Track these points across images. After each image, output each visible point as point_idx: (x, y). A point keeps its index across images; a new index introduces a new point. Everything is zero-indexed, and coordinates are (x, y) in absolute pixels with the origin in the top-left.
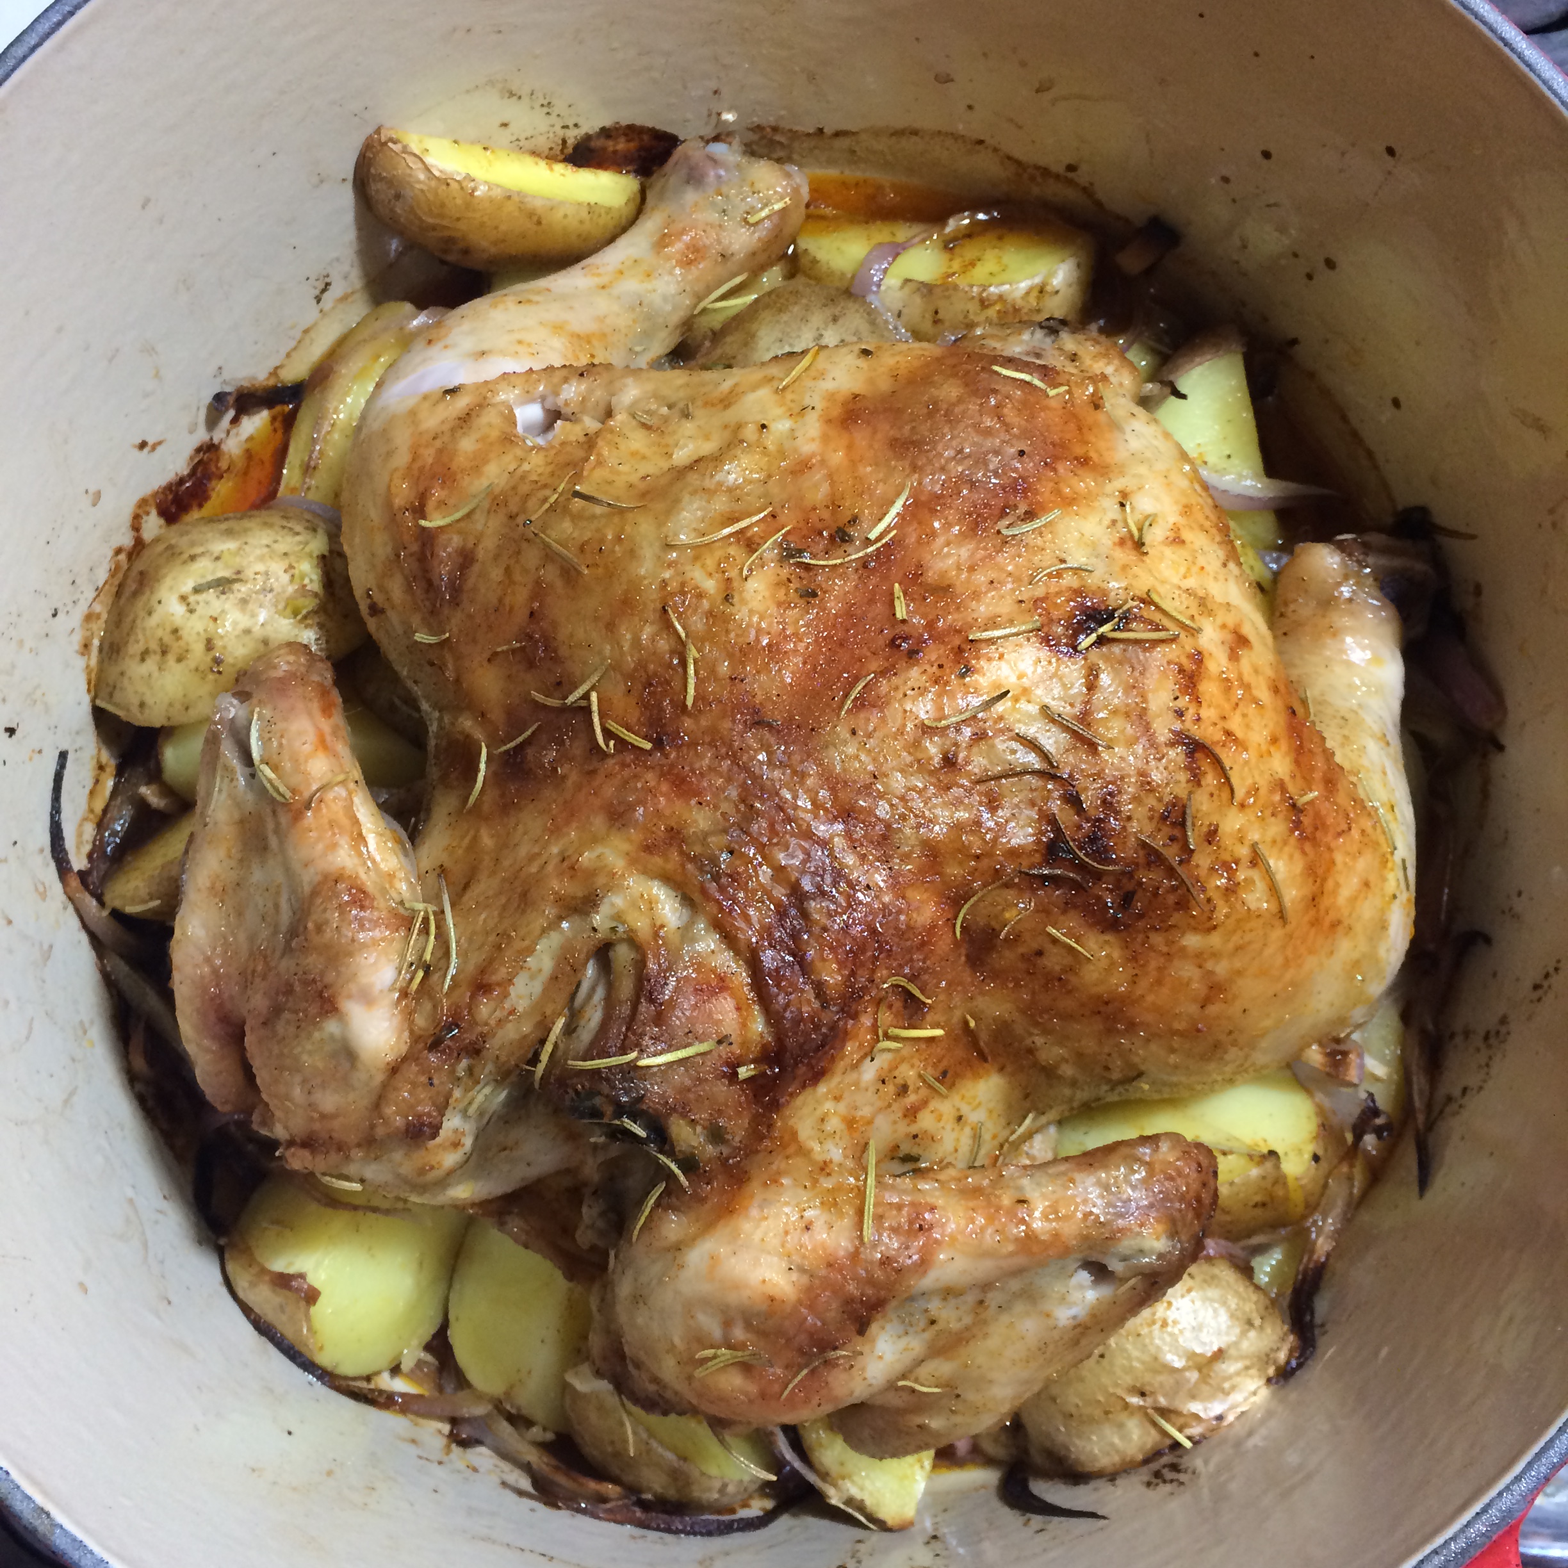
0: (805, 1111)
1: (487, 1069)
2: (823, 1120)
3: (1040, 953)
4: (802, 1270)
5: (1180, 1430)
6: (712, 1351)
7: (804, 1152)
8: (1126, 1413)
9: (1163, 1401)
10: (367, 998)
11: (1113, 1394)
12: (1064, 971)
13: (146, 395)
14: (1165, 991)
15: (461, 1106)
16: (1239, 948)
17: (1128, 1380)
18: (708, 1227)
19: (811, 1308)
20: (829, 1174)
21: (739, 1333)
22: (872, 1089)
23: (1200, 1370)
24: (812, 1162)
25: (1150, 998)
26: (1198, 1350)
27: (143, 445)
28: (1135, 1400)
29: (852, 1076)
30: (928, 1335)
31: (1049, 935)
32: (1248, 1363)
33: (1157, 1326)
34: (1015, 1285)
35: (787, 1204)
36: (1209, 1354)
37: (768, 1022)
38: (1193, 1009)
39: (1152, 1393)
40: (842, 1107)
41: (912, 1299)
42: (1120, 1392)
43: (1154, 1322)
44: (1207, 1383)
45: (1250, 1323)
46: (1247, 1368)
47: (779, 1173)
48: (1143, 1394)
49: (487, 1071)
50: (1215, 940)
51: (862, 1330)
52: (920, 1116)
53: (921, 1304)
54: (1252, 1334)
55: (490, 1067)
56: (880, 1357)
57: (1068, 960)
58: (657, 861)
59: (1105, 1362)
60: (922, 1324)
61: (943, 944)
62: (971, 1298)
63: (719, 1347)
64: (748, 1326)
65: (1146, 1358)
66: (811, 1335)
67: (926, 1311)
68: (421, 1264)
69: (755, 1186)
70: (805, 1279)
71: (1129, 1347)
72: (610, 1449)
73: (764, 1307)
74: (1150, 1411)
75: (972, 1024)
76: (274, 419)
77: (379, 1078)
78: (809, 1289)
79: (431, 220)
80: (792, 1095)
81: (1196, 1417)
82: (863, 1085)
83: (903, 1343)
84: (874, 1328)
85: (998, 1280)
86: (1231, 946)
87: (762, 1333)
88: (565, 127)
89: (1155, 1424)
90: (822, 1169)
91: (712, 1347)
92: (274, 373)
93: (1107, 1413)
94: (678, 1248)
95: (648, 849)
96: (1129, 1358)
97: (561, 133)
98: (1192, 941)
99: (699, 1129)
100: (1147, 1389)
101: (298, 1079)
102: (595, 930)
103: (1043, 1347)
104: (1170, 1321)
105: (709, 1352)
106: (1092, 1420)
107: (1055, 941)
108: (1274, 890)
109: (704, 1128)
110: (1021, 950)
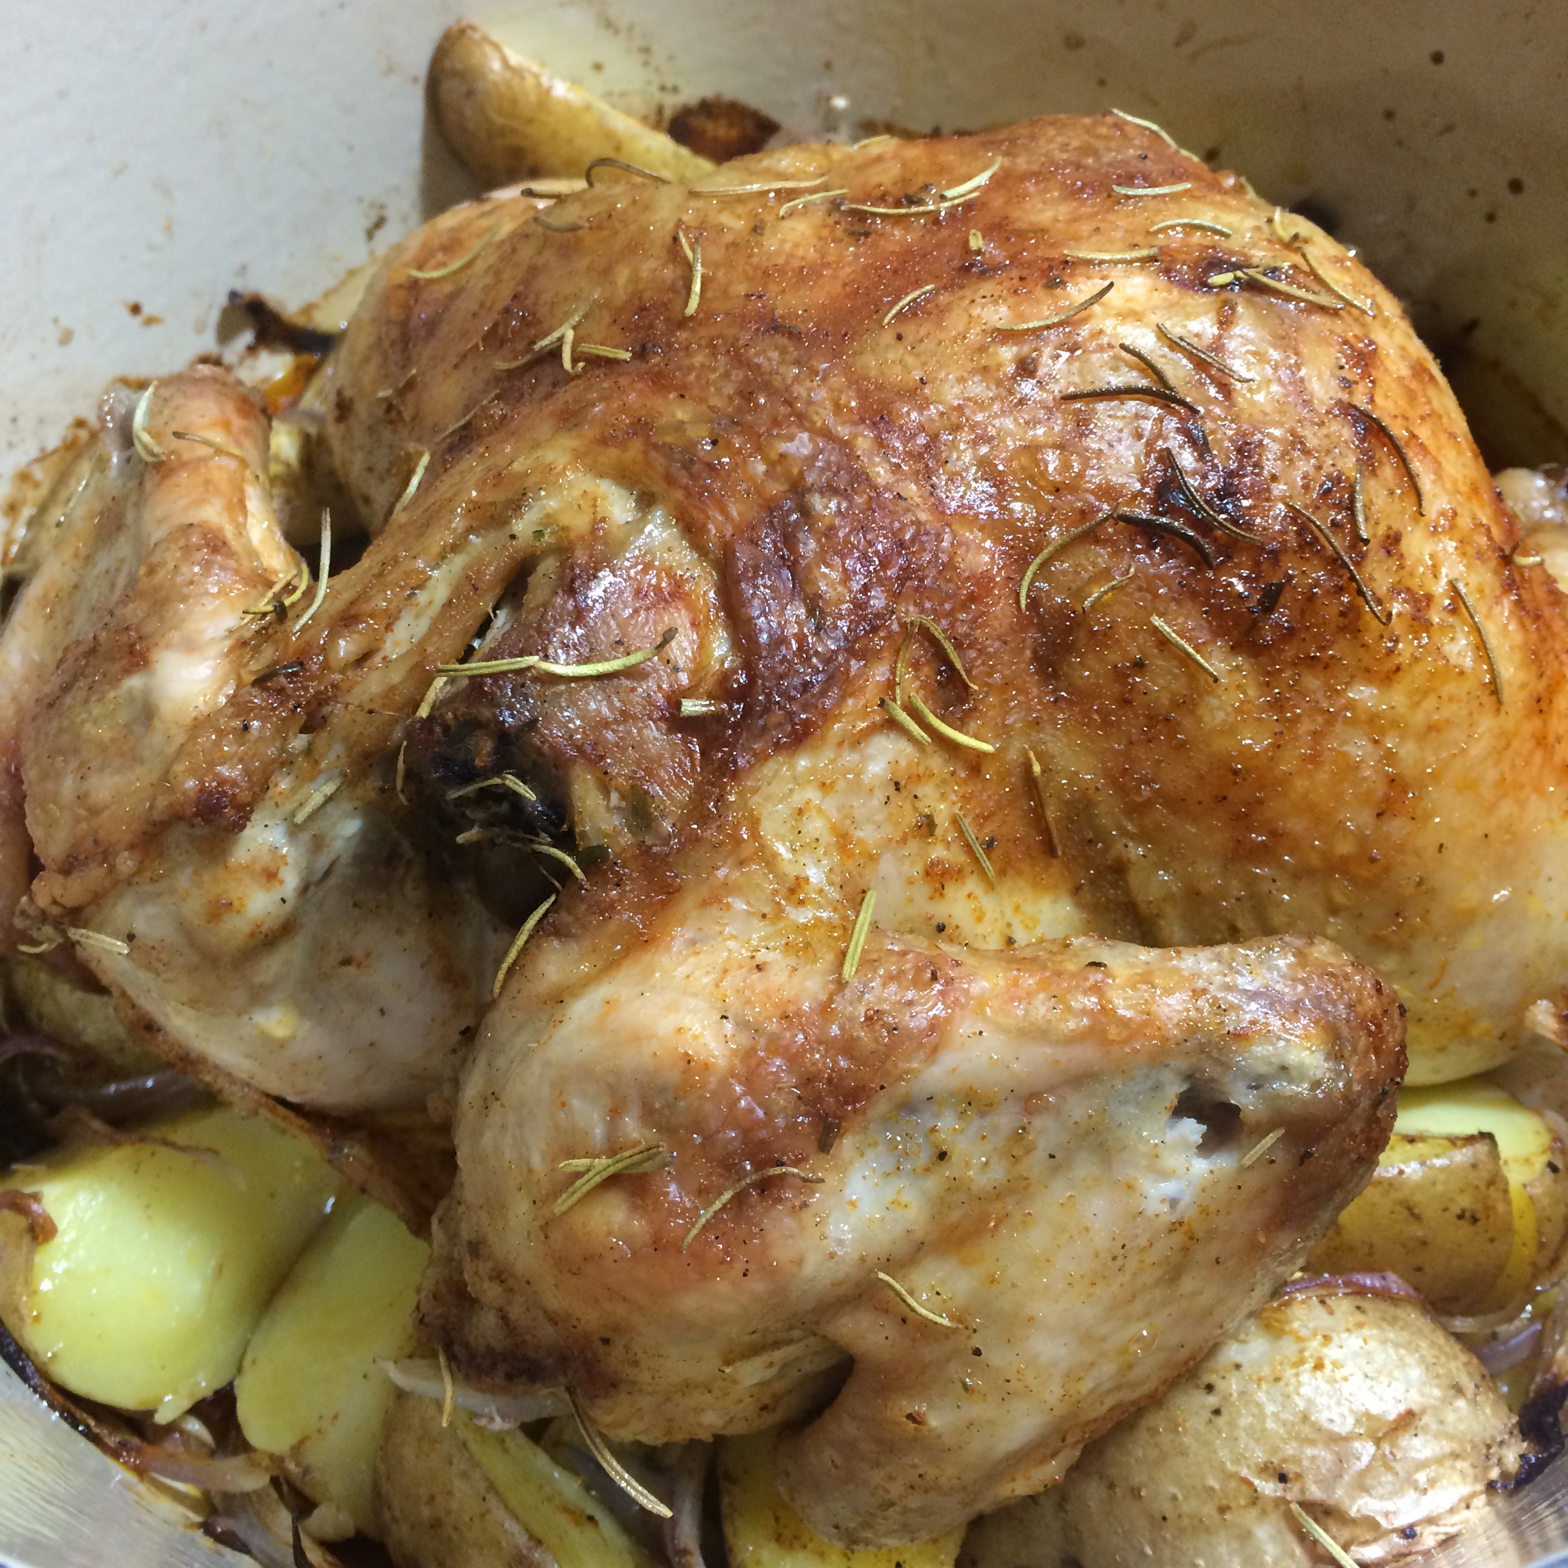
0: (776, 789)
1: (333, 754)
2: (800, 812)
3: (1139, 666)
4: (743, 1024)
5: (1346, 1548)
6: (586, 1161)
7: (769, 860)
8: (1253, 1512)
9: (1315, 1492)
10: (191, 647)
11: (1234, 1476)
12: (1177, 705)
13: (151, 248)
14: (1323, 776)
15: (288, 807)
16: (1433, 728)
17: (1260, 1455)
18: (611, 965)
19: (750, 1080)
20: (801, 903)
21: (632, 1127)
22: (880, 796)
23: (1378, 1442)
24: (780, 877)
25: (1300, 784)
26: (1375, 1410)
27: (136, 309)
28: (1268, 1488)
29: (850, 758)
30: (933, 1184)
31: (1156, 630)
32: (1455, 1446)
33: (1308, 1366)
34: (1079, 1108)
35: (733, 937)
36: (1392, 1416)
37: (736, 645)
38: (1366, 817)
39: (1299, 1476)
40: (830, 805)
41: (908, 1106)
42: (1245, 1472)
43: (1302, 1362)
44: (1389, 1468)
45: (1459, 1390)
46: (1455, 1456)
47: (727, 887)
48: (1283, 1478)
49: (332, 756)
50: (1397, 698)
51: (825, 1145)
52: (951, 890)
53: (925, 1120)
54: (1461, 1403)
55: (338, 749)
56: (853, 1204)
57: (1180, 686)
58: (612, 454)
59: (1221, 1421)
60: (924, 1158)
61: (1000, 611)
62: (1006, 1120)
63: (598, 1156)
64: (649, 1114)
65: (1287, 1416)
66: (746, 1133)
67: (933, 1130)
68: (220, 1269)
69: (688, 903)
70: (744, 1040)
71: (1261, 1396)
72: (426, 1512)
73: (673, 1076)
74: (1295, 1507)
75: (1037, 768)
76: (298, 368)
77: (180, 738)
78: (749, 1054)
79: (499, 121)
80: (761, 758)
81: (1370, 1523)
82: (866, 778)
83: (890, 1191)
84: (847, 1145)
85: (1051, 1090)
86: (1419, 718)
87: (668, 1129)
88: (663, 88)
89: (1303, 1537)
90: (792, 891)
91: (587, 1155)
92: (308, 309)
93: (1223, 1510)
94: (559, 999)
95: (604, 441)
96: (1261, 1415)
97: (658, 96)
98: (1363, 693)
99: (614, 797)
100: (1290, 1469)
101: (74, 765)
102: (513, 537)
103: (1120, 1254)
104: (1327, 1362)
105: (580, 1163)
106: (1200, 1527)
107: (1163, 642)
108: (1481, 647)
109: (623, 797)
110: (1114, 657)
